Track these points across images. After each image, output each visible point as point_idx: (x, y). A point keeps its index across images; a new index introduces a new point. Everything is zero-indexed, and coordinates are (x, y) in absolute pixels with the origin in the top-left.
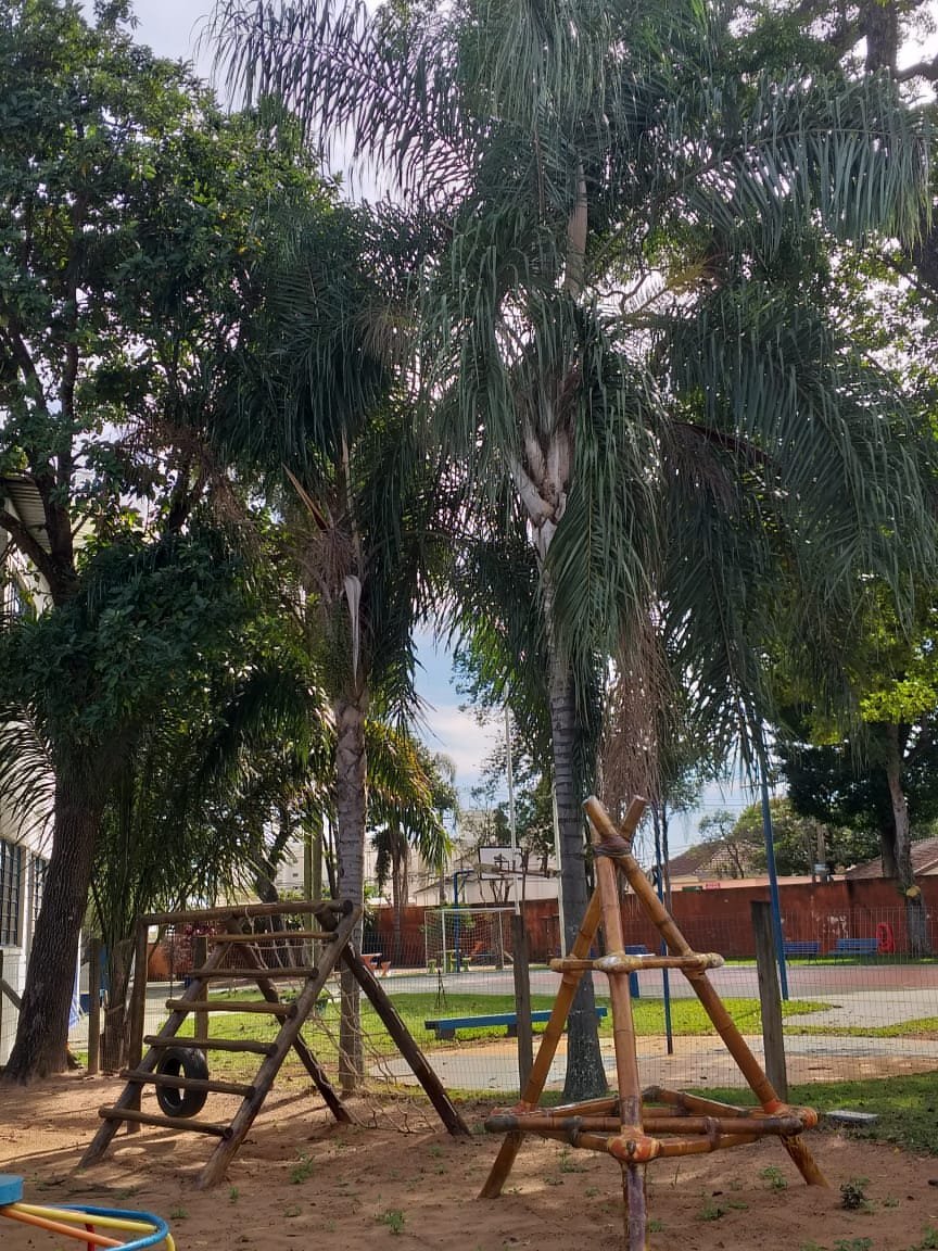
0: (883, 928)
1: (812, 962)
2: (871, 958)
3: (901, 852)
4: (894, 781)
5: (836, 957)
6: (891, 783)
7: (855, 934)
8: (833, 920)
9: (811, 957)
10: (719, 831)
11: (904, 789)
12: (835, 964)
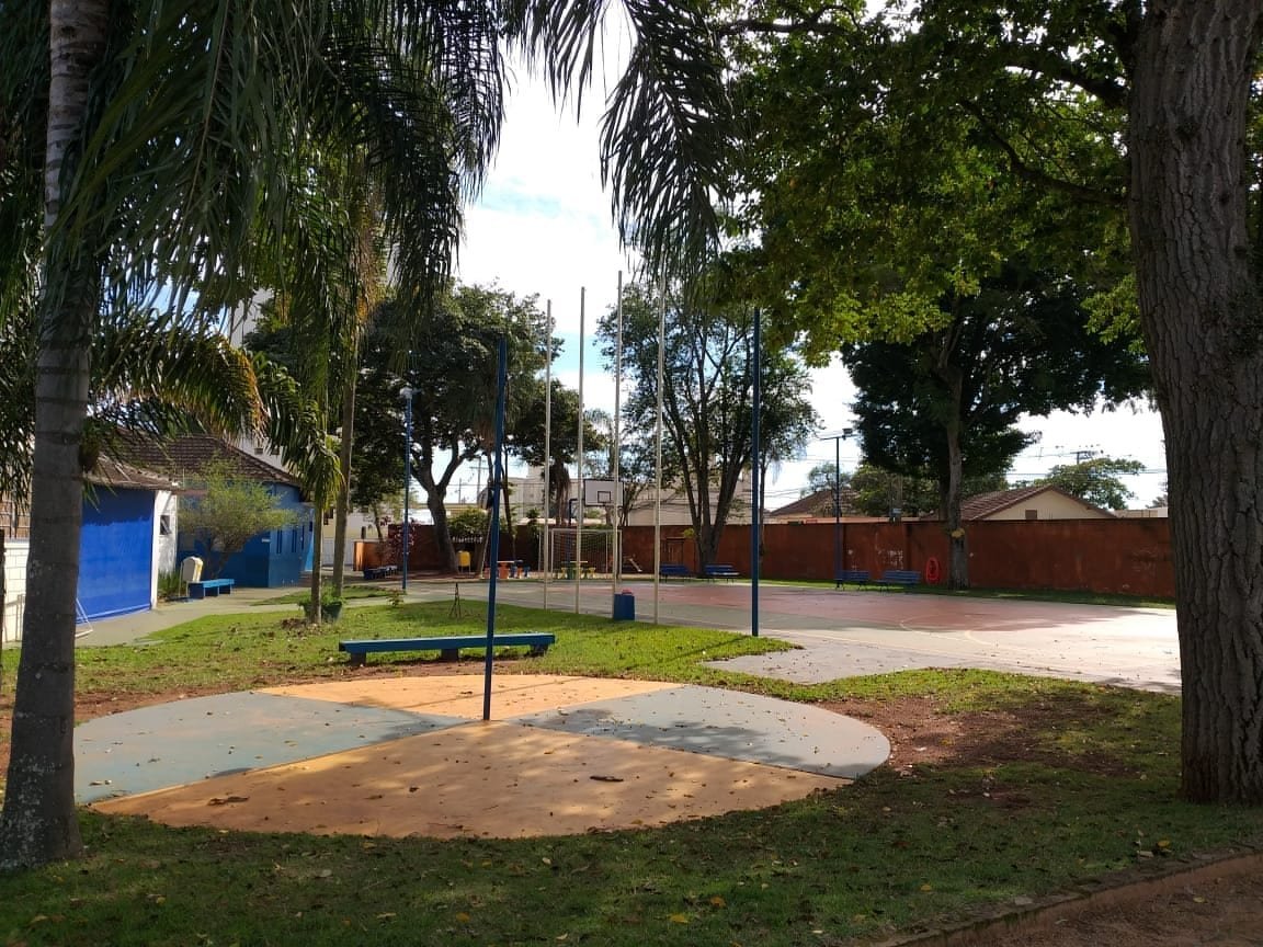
0: (932, 562)
1: (863, 587)
2: (912, 588)
3: (952, 500)
4: (952, 438)
5: (881, 584)
6: (950, 439)
7: (909, 567)
8: (892, 553)
9: (861, 583)
10: (825, 480)
11: (961, 445)
12: (881, 591)
